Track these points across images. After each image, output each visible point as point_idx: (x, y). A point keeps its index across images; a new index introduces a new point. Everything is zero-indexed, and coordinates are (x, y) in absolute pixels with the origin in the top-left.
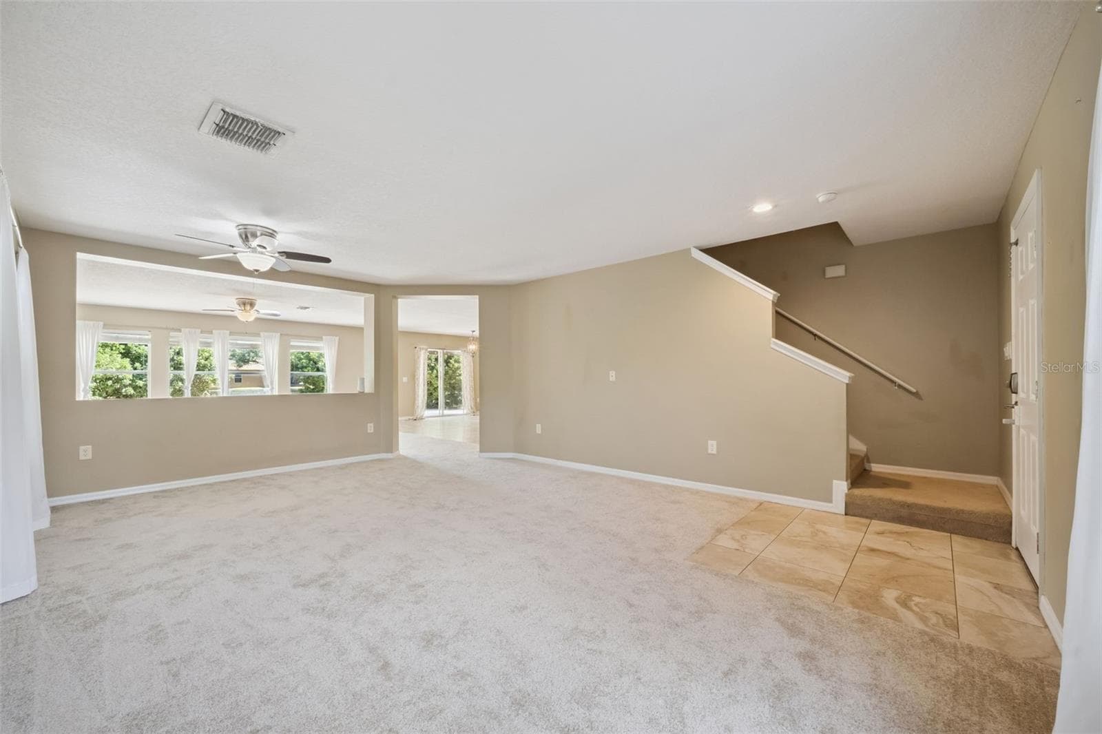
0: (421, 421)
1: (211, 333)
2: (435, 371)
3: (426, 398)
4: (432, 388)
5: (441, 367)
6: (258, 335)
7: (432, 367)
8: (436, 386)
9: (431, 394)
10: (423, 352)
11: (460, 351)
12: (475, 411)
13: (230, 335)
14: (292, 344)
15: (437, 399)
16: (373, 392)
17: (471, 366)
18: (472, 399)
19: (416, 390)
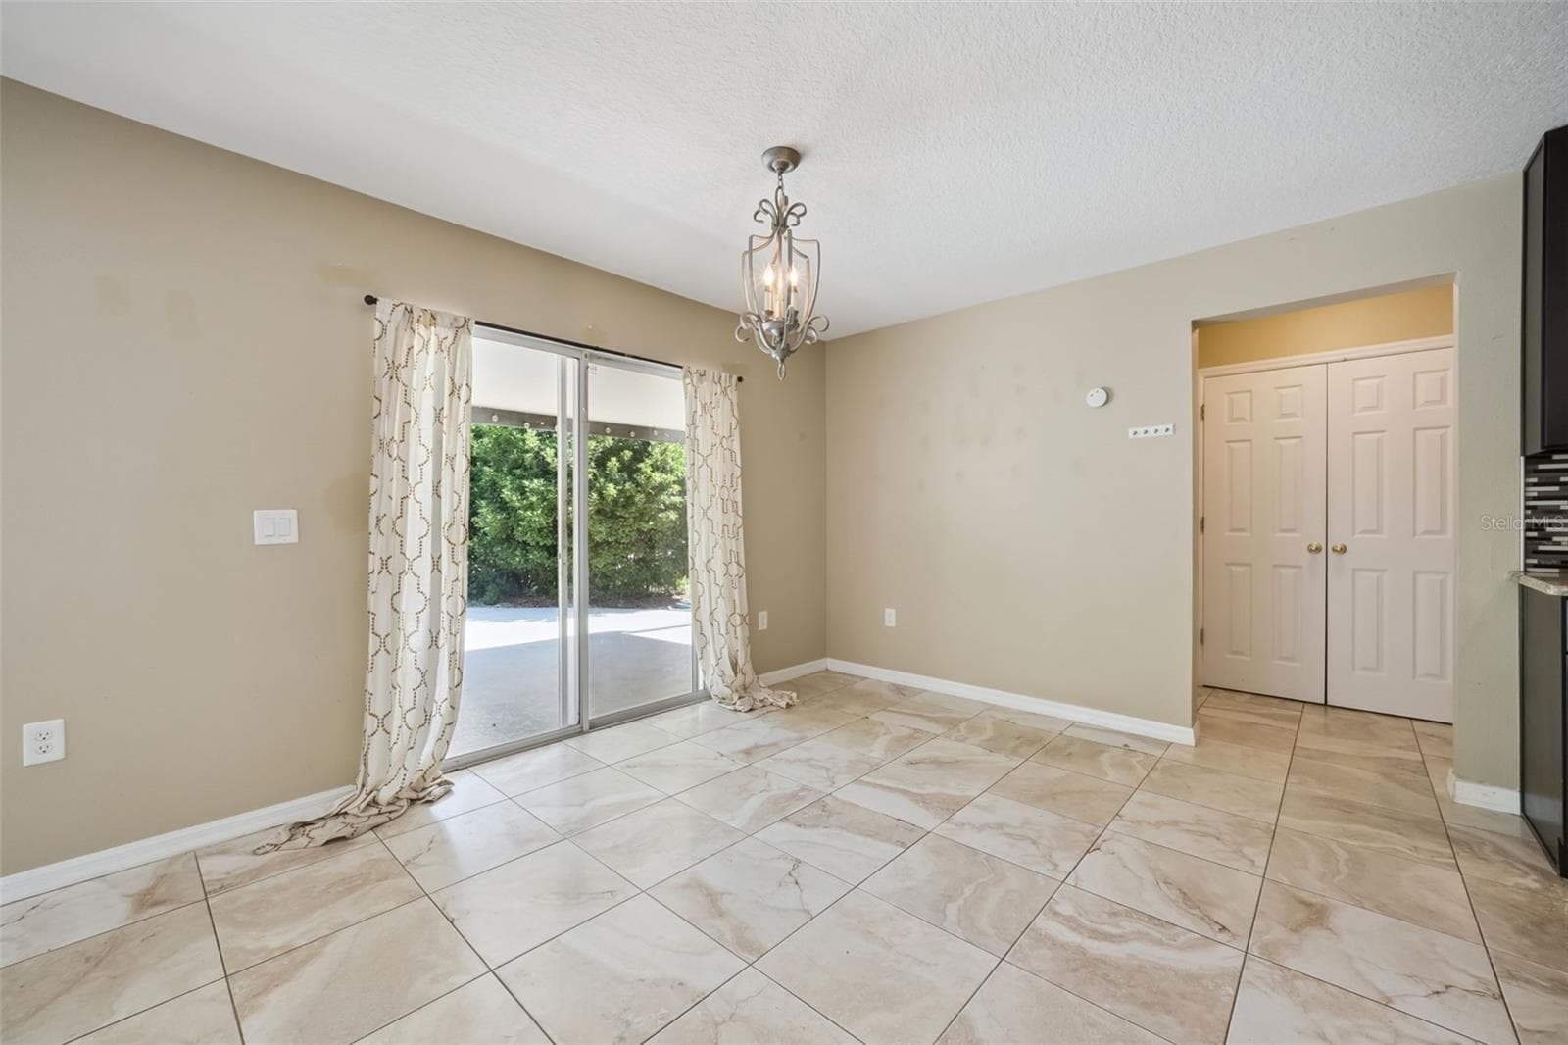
17: (732, 452)
18: (738, 620)
19: (378, 604)
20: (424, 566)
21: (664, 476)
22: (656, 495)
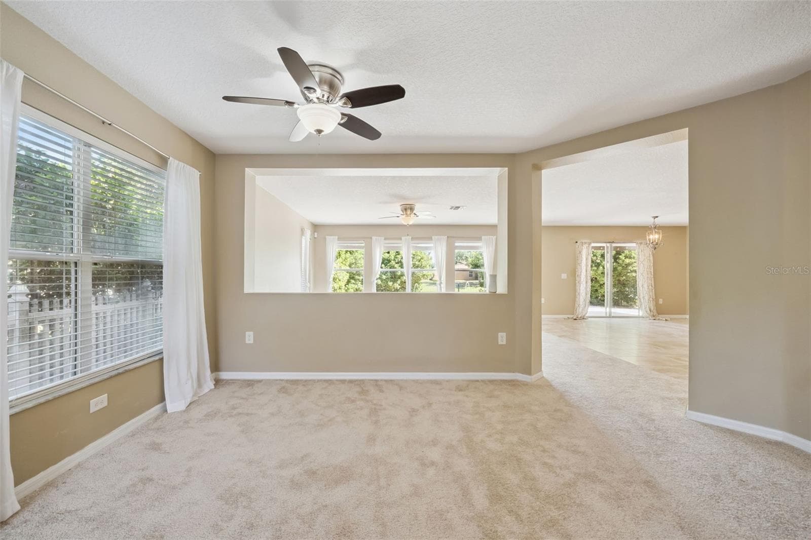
0: (583, 321)
1: (401, 239)
2: (601, 268)
3: (589, 296)
4: (597, 285)
5: (608, 264)
6: (430, 239)
7: (598, 263)
8: (602, 283)
9: (597, 290)
10: (585, 246)
11: (634, 245)
12: (655, 313)
13: (412, 240)
14: (456, 244)
15: (604, 296)
16: (507, 293)
17: (650, 260)
18: (651, 299)
19: (578, 288)
20: (584, 283)
21: (631, 260)
22: (626, 267)
